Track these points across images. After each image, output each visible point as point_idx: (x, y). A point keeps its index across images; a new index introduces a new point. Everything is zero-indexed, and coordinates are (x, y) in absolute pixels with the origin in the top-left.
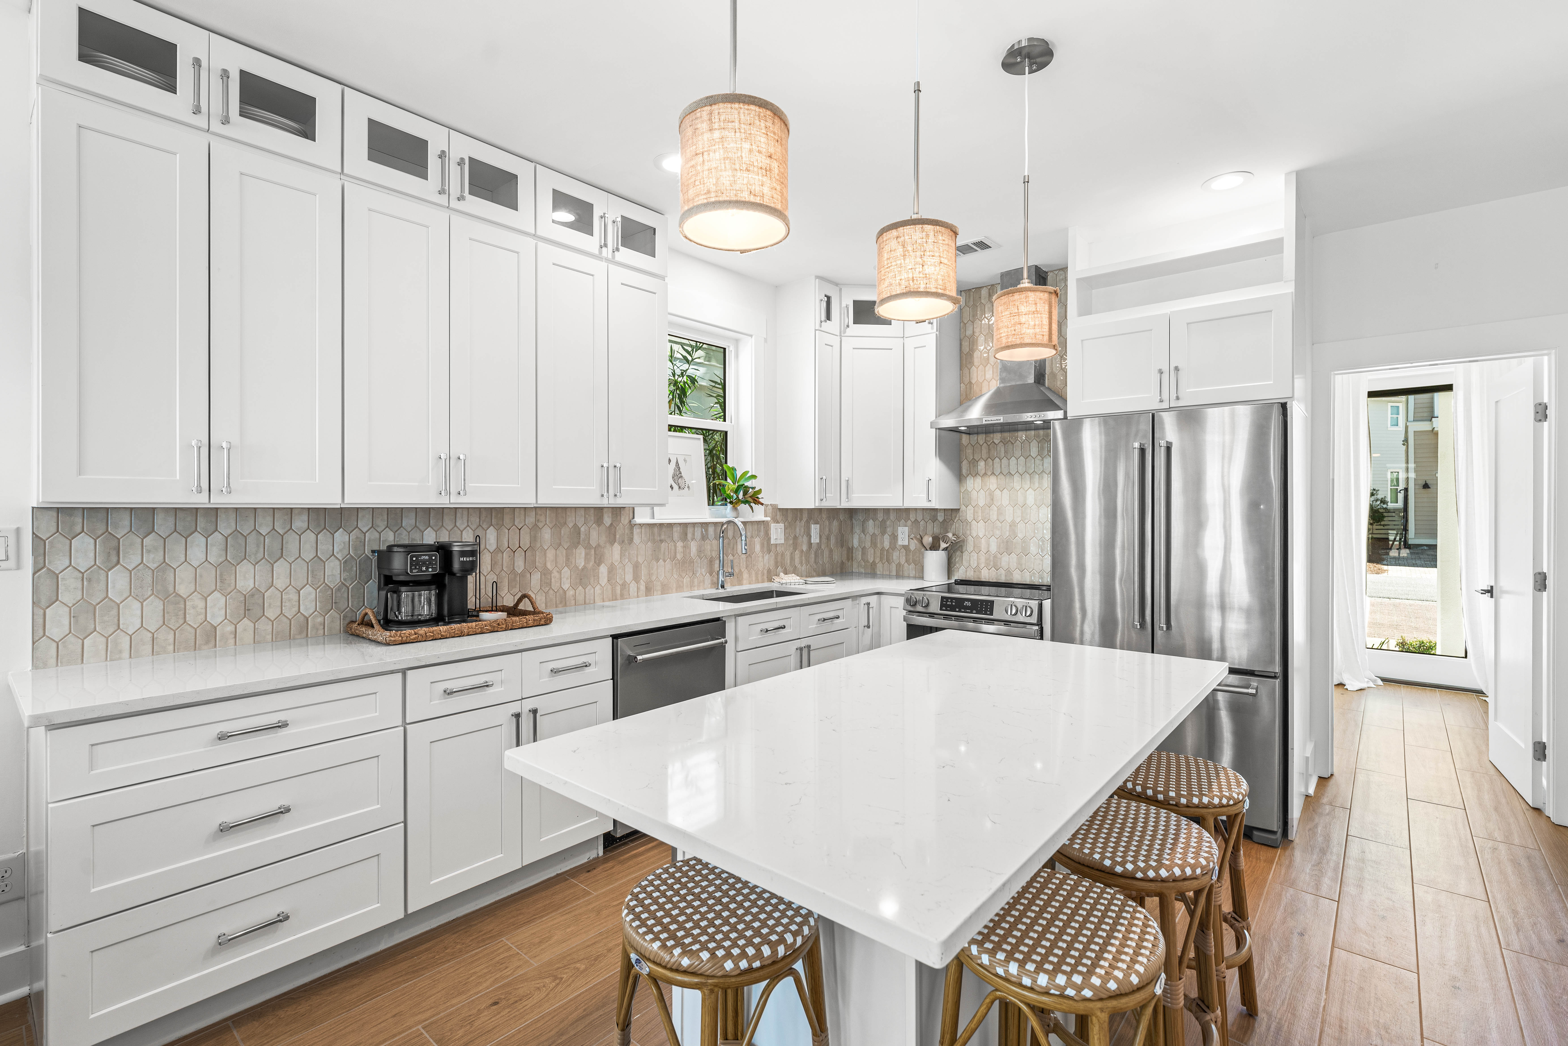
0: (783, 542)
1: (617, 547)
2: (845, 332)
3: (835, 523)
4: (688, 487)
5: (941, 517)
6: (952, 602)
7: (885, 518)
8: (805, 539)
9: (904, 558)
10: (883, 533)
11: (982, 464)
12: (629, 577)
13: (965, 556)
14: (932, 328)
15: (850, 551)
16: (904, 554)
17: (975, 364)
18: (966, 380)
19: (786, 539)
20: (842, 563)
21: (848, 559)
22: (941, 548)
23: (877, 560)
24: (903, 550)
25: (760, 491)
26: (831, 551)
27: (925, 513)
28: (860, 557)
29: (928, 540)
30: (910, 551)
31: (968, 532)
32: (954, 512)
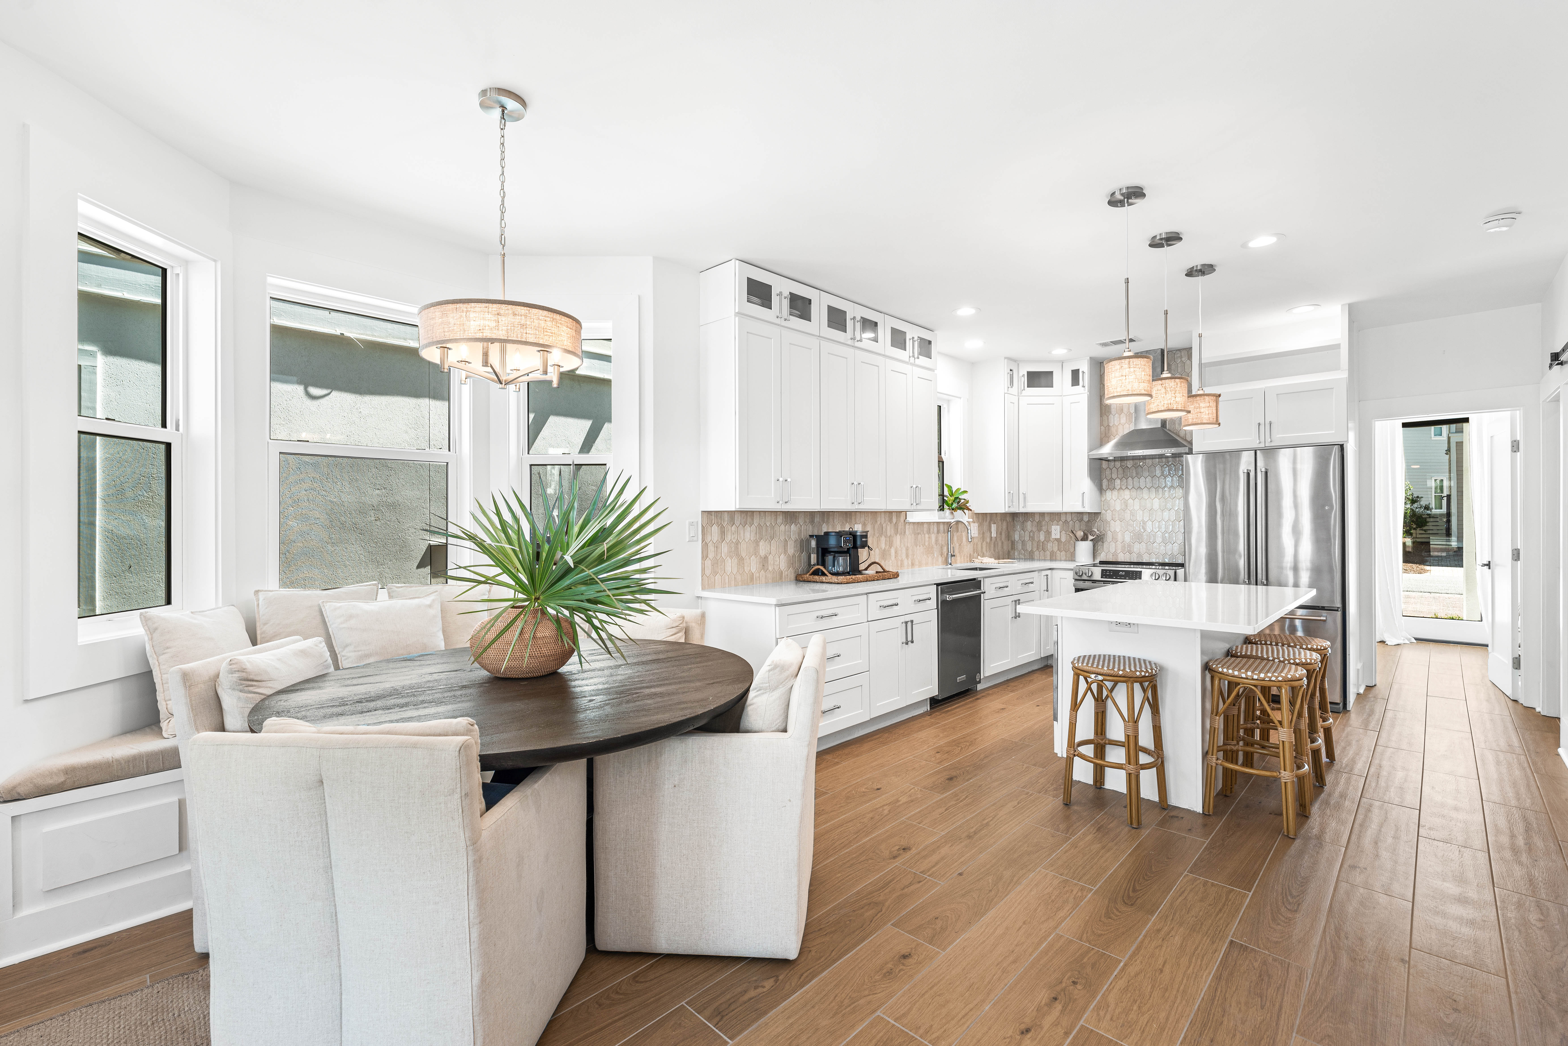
0: (977, 535)
1: (898, 536)
2: (1021, 393)
3: (1005, 524)
5: (1086, 518)
6: (1110, 573)
7: (1041, 520)
8: (988, 535)
9: (1057, 547)
10: (1039, 531)
11: (1118, 482)
12: (904, 556)
13: (1105, 545)
14: (1085, 390)
15: (1013, 543)
16: (1057, 544)
17: (1112, 413)
18: (1105, 424)
19: (979, 533)
20: (1009, 551)
21: (1012, 549)
22: (1089, 540)
23: (1035, 549)
24: (1055, 542)
25: (968, 502)
26: (1002, 543)
27: (1073, 516)
28: (1021, 547)
29: (1080, 534)
30: (1061, 542)
31: (1108, 528)
32: (1097, 514)
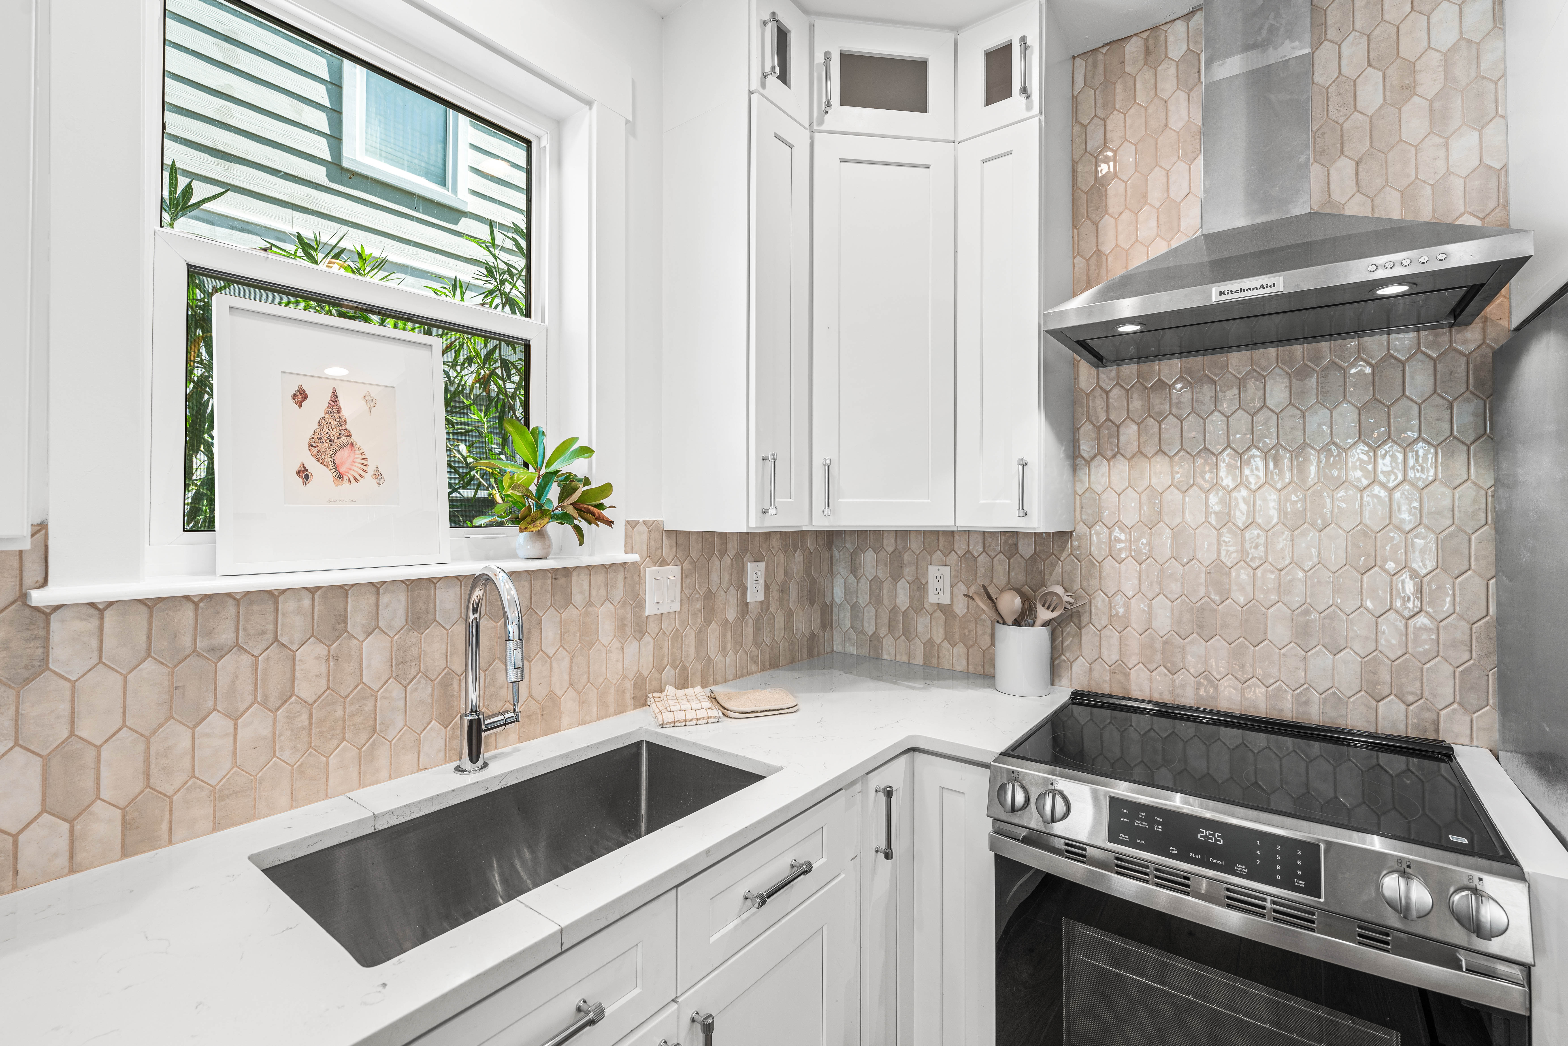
0: (676, 607)
2: (821, 122)
3: (799, 557)
4: (378, 476)
5: (1026, 549)
6: (1152, 823)
7: (900, 547)
8: (733, 597)
9: (942, 630)
10: (896, 577)
11: (1130, 432)
13: (1088, 635)
14: (1029, 108)
15: (828, 610)
16: (942, 622)
17: (1110, 210)
18: (1088, 248)
19: (685, 600)
20: (813, 636)
21: (824, 627)
22: (1039, 621)
23: (883, 631)
24: (938, 614)
25: (607, 489)
26: (790, 615)
27: (989, 541)
28: (847, 623)
29: (1011, 603)
30: (955, 616)
31: (1095, 582)
32: (1063, 537)
